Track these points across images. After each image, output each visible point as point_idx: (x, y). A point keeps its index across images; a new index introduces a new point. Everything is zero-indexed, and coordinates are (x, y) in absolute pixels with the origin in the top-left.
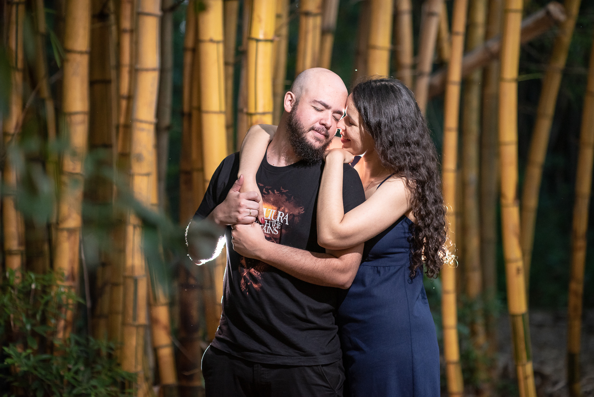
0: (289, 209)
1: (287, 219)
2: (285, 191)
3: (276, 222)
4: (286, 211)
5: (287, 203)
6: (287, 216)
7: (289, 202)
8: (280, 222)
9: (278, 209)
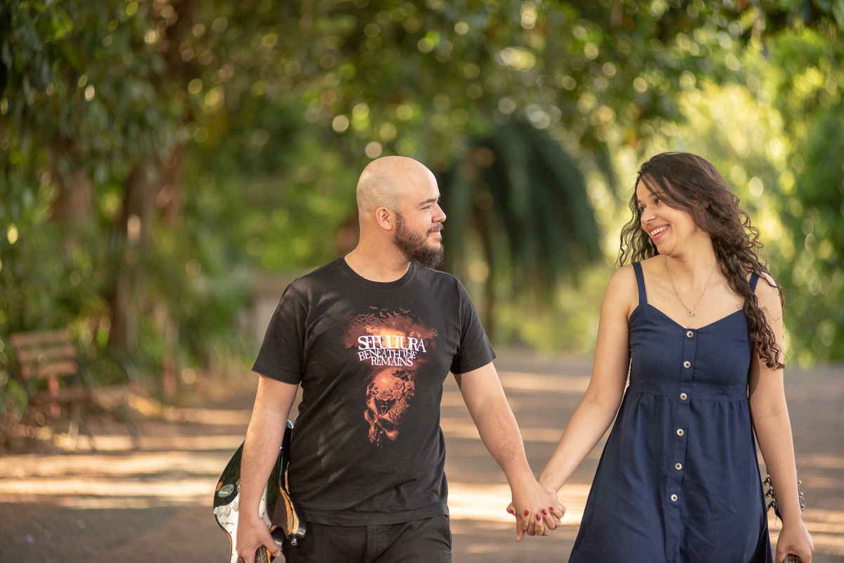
0: (421, 333)
1: (423, 345)
2: (407, 312)
3: (409, 351)
4: (419, 336)
5: (415, 326)
6: (422, 341)
7: (418, 325)
8: (414, 350)
9: (407, 335)
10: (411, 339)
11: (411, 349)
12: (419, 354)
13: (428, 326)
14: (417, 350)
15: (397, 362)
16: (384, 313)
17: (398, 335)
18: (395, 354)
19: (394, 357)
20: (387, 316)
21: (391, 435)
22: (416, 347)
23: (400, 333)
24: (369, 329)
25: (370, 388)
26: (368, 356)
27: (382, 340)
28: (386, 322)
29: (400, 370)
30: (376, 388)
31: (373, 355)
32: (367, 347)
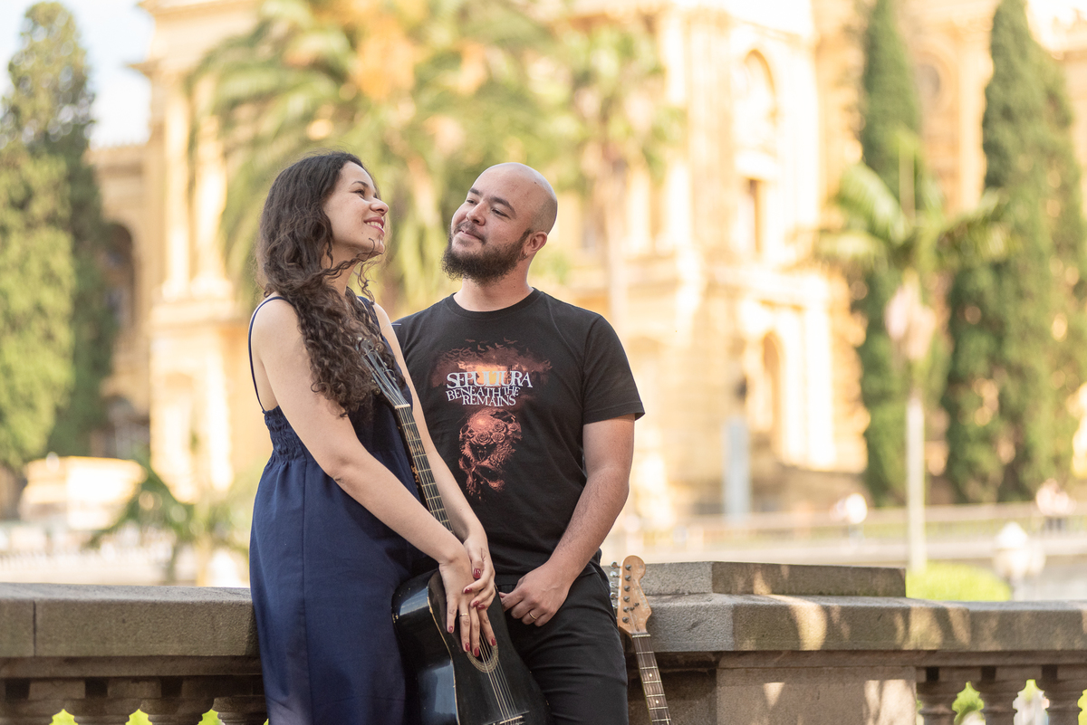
10: (513, 373)
11: (514, 384)
12: (524, 389)
13: (539, 358)
14: (520, 384)
15: (496, 402)
16: (483, 346)
17: (499, 369)
18: (494, 393)
19: (493, 397)
20: (487, 350)
21: (494, 485)
22: (519, 381)
23: (502, 367)
24: (462, 366)
25: (463, 432)
26: (458, 396)
27: (477, 376)
28: (485, 357)
29: (501, 410)
30: (471, 431)
31: (465, 394)
32: (458, 385)
